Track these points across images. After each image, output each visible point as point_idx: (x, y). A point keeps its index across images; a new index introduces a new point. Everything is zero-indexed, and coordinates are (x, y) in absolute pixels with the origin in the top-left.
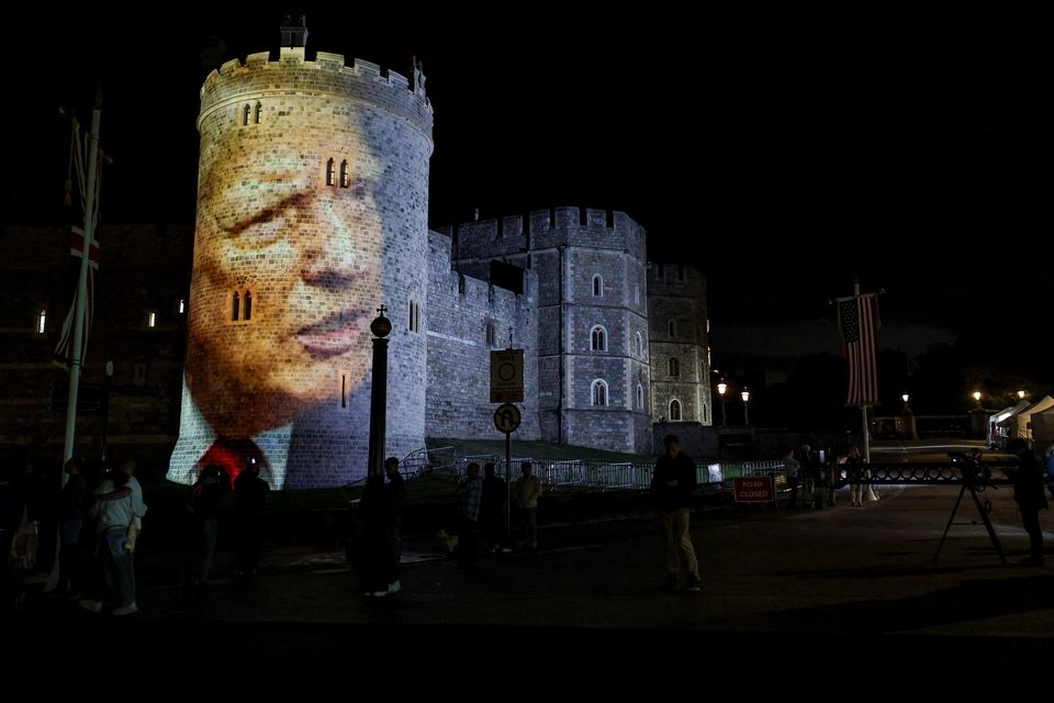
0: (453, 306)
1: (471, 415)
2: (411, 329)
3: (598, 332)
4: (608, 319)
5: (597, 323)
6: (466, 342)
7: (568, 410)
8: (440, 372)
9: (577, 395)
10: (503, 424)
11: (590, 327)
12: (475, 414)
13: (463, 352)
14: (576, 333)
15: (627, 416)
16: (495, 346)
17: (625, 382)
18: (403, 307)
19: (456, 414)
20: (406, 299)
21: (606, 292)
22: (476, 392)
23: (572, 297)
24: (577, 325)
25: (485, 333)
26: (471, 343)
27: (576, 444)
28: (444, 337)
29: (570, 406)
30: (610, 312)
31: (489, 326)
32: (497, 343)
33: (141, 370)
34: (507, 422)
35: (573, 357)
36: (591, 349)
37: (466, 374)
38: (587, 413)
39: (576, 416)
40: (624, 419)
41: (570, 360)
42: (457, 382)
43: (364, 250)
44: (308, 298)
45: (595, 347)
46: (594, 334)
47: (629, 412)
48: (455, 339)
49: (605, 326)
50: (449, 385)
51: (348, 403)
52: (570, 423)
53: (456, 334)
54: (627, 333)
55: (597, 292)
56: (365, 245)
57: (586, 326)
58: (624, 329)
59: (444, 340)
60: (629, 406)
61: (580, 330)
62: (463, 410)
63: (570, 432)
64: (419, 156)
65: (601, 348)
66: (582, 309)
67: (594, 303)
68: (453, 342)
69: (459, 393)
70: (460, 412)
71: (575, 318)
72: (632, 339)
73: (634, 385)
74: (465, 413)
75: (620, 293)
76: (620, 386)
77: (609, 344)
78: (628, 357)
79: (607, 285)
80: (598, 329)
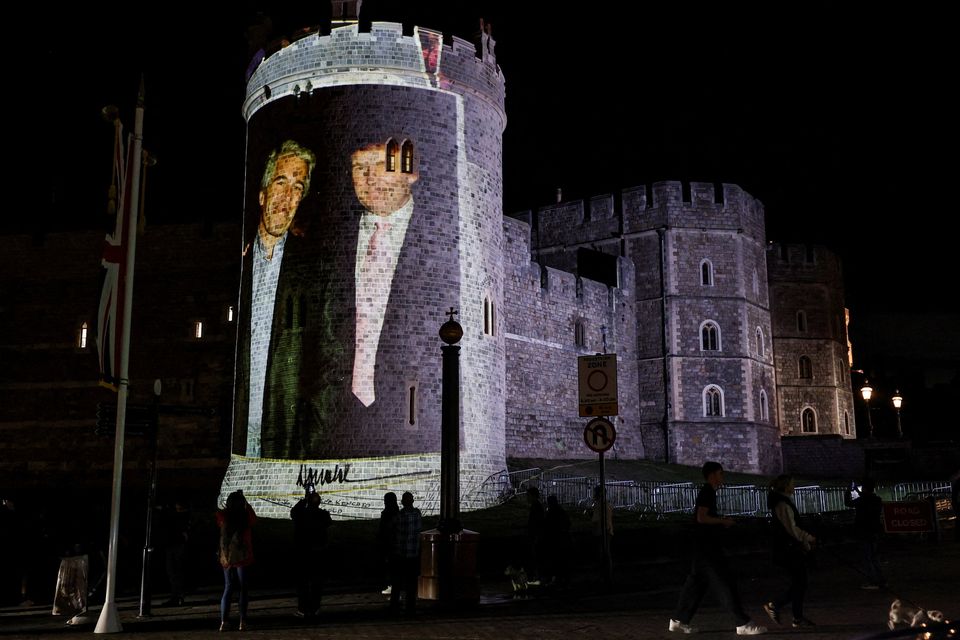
0: (535, 304)
1: (559, 430)
2: (487, 331)
3: (709, 330)
4: (722, 312)
5: (708, 318)
6: (551, 345)
7: (675, 423)
8: (521, 380)
9: (685, 404)
10: (595, 441)
11: (700, 322)
12: (564, 430)
13: (548, 356)
14: (683, 331)
15: (748, 429)
16: (585, 348)
17: (744, 387)
18: (476, 306)
19: (541, 430)
20: (480, 298)
21: (717, 280)
22: (564, 404)
23: (676, 287)
24: (683, 320)
25: (572, 334)
26: (558, 346)
27: (687, 463)
28: (525, 339)
29: (677, 418)
30: (723, 304)
31: (577, 326)
32: (588, 345)
34: (599, 439)
35: (680, 359)
36: (701, 349)
37: (552, 382)
38: (699, 425)
39: (686, 430)
40: (745, 433)
41: (676, 363)
42: (541, 392)
43: (431, 242)
44: (369, 300)
45: (706, 347)
46: (705, 331)
47: (751, 424)
48: (539, 341)
49: (716, 320)
50: (532, 395)
51: (416, 419)
52: (679, 438)
53: (539, 336)
54: (745, 329)
55: (706, 281)
56: (430, 237)
57: (694, 322)
58: (741, 324)
59: (525, 343)
60: (750, 417)
61: (687, 326)
62: (549, 424)
63: (680, 448)
65: (714, 346)
66: (688, 302)
67: (703, 294)
68: (535, 345)
69: (545, 405)
70: (546, 427)
71: (681, 313)
72: (751, 335)
73: (756, 390)
74: (552, 428)
75: (734, 281)
76: (740, 391)
77: (723, 342)
78: (747, 357)
79: (719, 272)
80: (709, 324)
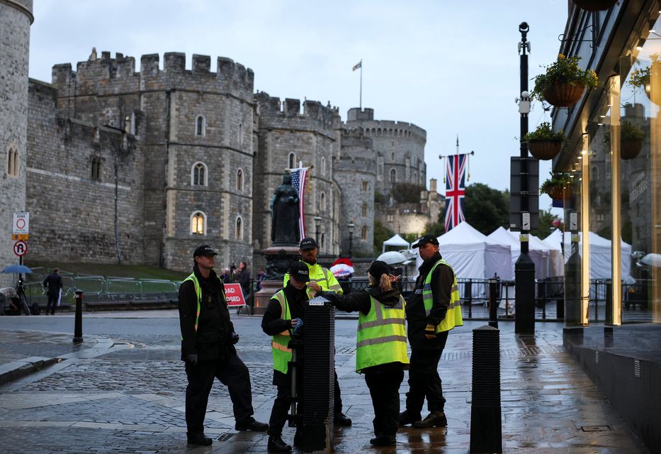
0: (59, 146)
1: (74, 241)
2: (9, 172)
3: (199, 168)
4: (210, 156)
5: (198, 160)
6: (71, 178)
7: (168, 239)
8: (45, 204)
9: (177, 225)
10: (18, 251)
11: (192, 163)
12: (77, 241)
13: (68, 187)
14: (179, 170)
15: (223, 245)
16: (100, 181)
17: (222, 214)
19: (59, 241)
21: (208, 132)
22: (80, 222)
23: (176, 136)
24: (179, 161)
25: (89, 169)
26: (77, 179)
27: (175, 268)
28: (50, 174)
29: (170, 235)
30: (211, 151)
31: (93, 163)
32: (102, 178)
35: (175, 191)
36: (192, 183)
37: (70, 206)
38: (185, 241)
39: (176, 244)
40: (220, 248)
41: (171, 195)
42: (61, 213)
45: (196, 183)
46: (196, 169)
47: (226, 242)
48: (60, 175)
49: (206, 162)
50: (54, 215)
52: (170, 249)
53: (61, 171)
54: (227, 170)
55: (200, 133)
57: (188, 163)
58: (223, 166)
59: (48, 177)
60: (226, 236)
61: (183, 166)
62: (66, 237)
63: (170, 258)
64: (19, 30)
65: (202, 184)
66: (184, 147)
67: (196, 142)
68: (57, 178)
69: (63, 222)
70: (63, 239)
71: (178, 155)
72: (231, 175)
73: (232, 216)
74: (68, 240)
75: (221, 133)
76: (218, 217)
77: (209, 180)
78: (227, 192)
79: (210, 125)
80: (199, 165)
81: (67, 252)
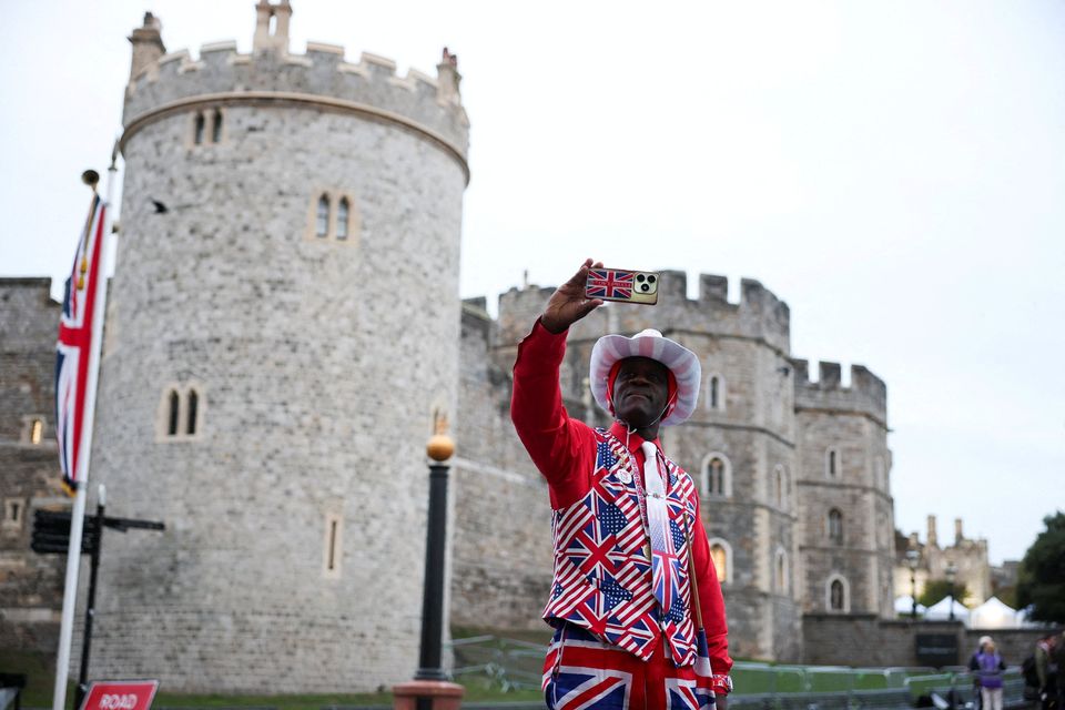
0: (491, 420)
1: (514, 591)
3: (716, 465)
4: (733, 445)
5: (715, 450)
6: (510, 477)
8: (469, 521)
11: (704, 455)
12: (521, 591)
13: (505, 492)
15: (761, 600)
17: (757, 546)
18: (423, 419)
19: (492, 589)
20: (427, 407)
21: (729, 402)
22: (524, 557)
24: (682, 452)
26: (518, 479)
28: (477, 468)
30: (735, 435)
33: (15, 507)
36: (705, 492)
37: (509, 526)
40: (755, 605)
42: (495, 539)
43: (369, 333)
44: (284, 404)
45: (710, 490)
46: (710, 467)
47: (765, 595)
48: (494, 471)
49: (726, 455)
50: (483, 543)
51: (337, 563)
53: (495, 463)
54: (761, 468)
55: (714, 403)
56: (369, 326)
57: (698, 456)
58: (756, 462)
59: (474, 474)
60: (764, 584)
61: (688, 461)
62: (503, 583)
65: (720, 491)
66: (690, 428)
67: (710, 420)
68: (490, 477)
69: (498, 556)
70: (499, 587)
71: (680, 442)
72: (769, 476)
73: (772, 550)
74: (506, 588)
75: (749, 404)
76: (750, 551)
77: (734, 484)
78: (762, 506)
79: (731, 390)
80: (716, 459)
81: (506, 611)
